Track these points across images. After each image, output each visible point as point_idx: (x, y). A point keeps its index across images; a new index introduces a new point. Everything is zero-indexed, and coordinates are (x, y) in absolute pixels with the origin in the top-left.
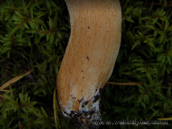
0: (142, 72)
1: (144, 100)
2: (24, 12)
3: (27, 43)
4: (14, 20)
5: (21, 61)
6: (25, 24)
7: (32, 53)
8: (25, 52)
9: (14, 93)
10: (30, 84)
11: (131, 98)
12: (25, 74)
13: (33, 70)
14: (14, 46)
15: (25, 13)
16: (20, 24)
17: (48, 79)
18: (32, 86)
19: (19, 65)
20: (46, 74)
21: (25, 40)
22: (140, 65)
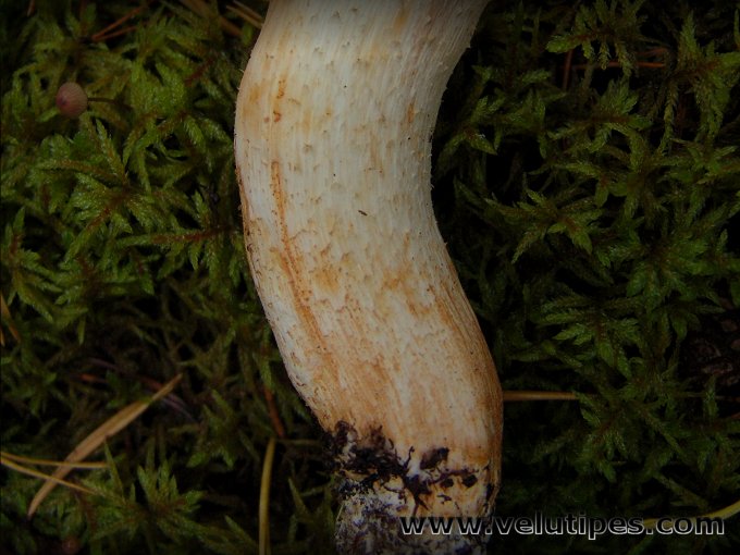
0: (579, 342)
1: (607, 450)
2: (112, 171)
3: (137, 283)
4: (78, 204)
5: (133, 350)
6: (117, 215)
7: (168, 316)
8: (143, 316)
9: (120, 470)
10: (176, 431)
11: (559, 446)
12: (156, 397)
13: (179, 376)
14: (98, 301)
15: (115, 177)
16: (98, 220)
17: (242, 406)
18: (189, 438)
19: (130, 367)
20: (229, 385)
21: (131, 274)
22: (569, 317)
